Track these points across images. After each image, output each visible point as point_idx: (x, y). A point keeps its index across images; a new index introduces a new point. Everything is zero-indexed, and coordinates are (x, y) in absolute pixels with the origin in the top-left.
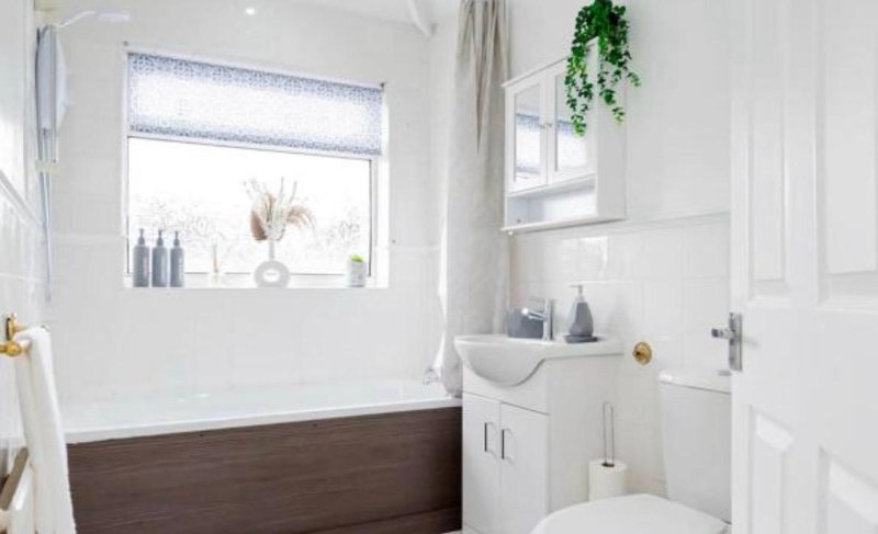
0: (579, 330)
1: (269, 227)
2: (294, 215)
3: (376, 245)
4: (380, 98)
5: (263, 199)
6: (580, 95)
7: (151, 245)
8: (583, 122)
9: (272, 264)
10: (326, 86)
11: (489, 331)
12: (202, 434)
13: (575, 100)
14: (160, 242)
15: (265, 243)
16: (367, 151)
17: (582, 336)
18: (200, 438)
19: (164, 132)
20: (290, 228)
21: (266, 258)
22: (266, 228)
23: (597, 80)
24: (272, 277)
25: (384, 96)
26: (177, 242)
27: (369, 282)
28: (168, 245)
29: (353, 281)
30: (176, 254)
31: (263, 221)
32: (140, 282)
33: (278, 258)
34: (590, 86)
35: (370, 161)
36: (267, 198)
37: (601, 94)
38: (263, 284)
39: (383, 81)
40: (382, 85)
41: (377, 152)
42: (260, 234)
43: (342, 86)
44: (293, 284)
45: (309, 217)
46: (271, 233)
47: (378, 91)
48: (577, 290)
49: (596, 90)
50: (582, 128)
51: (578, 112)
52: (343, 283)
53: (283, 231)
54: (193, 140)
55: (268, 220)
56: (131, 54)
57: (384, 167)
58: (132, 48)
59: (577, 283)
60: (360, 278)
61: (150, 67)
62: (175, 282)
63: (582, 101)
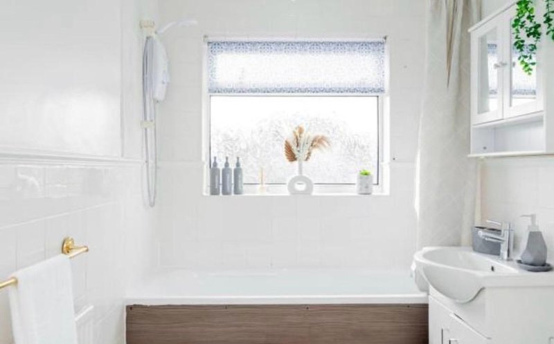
0: (530, 259)
1: (299, 151)
2: (317, 142)
3: (383, 161)
4: (383, 49)
5: (294, 132)
6: (528, 36)
7: (221, 166)
8: (531, 61)
9: (301, 178)
10: (339, 46)
11: (458, 244)
12: (226, 307)
13: (523, 41)
14: (227, 165)
15: (296, 163)
16: (373, 90)
17: (532, 264)
18: (225, 310)
19: (229, 91)
20: (315, 152)
21: (297, 174)
22: (296, 152)
23: (545, 19)
24: (301, 187)
25: (386, 46)
26: (238, 165)
27: (376, 191)
28: (232, 166)
29: (361, 189)
30: (238, 172)
31: (294, 148)
32: (214, 192)
33: (304, 174)
34: (539, 26)
35: (378, 97)
36: (297, 131)
37: (548, 33)
38: (294, 192)
39: (384, 35)
40: (385, 38)
41: (381, 90)
42: (292, 157)
43: (352, 44)
44: (316, 192)
45: (328, 142)
46: (301, 155)
47: (382, 43)
48: (529, 218)
49: (543, 29)
50: (531, 66)
51: (525, 53)
52: (353, 191)
53: (309, 154)
54: (248, 94)
55: (298, 145)
56: (209, 43)
57: (387, 101)
58: (210, 39)
59: (530, 213)
60: (367, 187)
61: (220, 49)
62: (237, 192)
63: (531, 40)
